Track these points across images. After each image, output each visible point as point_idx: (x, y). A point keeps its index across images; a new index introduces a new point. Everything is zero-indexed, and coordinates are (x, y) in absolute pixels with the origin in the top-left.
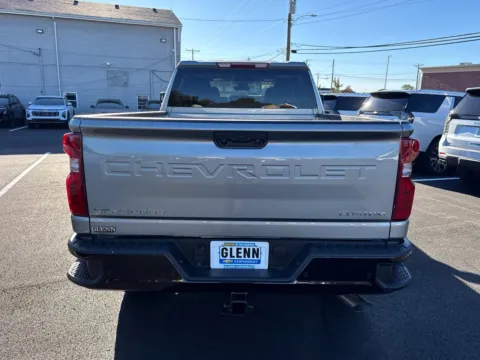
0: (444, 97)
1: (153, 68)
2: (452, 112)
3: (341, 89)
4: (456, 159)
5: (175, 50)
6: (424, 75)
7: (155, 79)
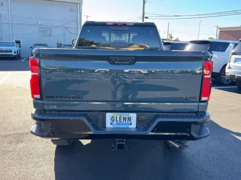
0: (229, 43)
1: (66, 26)
2: (233, 51)
3: (173, 39)
4: (235, 76)
5: (78, 16)
6: (220, 32)
7: (67, 32)
